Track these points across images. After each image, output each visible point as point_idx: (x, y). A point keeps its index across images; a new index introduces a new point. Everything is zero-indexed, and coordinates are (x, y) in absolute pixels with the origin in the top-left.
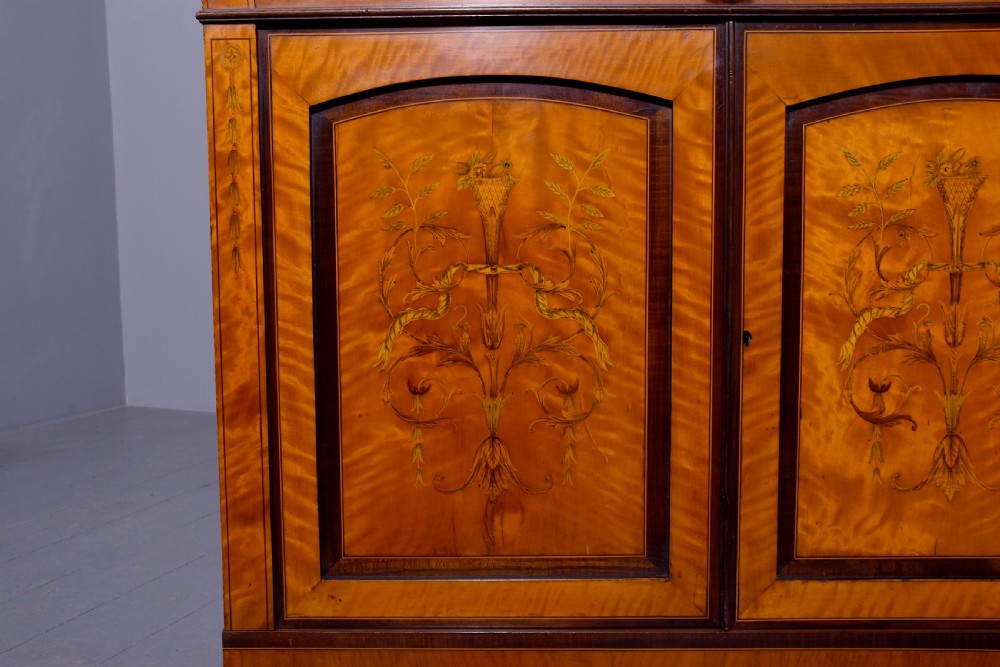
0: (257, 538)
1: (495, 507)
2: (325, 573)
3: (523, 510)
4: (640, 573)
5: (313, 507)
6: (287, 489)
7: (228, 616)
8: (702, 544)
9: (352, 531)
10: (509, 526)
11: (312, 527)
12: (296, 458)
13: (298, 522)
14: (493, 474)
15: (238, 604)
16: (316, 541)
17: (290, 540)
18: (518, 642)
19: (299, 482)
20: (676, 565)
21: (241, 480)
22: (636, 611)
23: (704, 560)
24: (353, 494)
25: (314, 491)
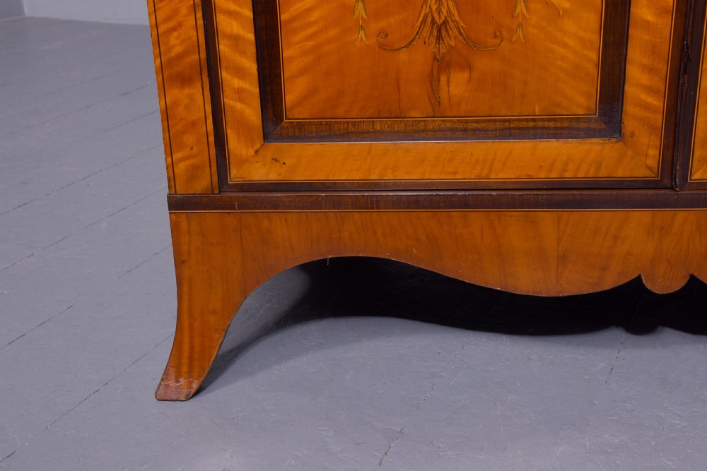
0: (195, 98)
1: (441, 65)
2: (266, 137)
3: (470, 68)
4: (589, 134)
5: (252, 67)
6: (224, 48)
7: (172, 180)
8: (657, 102)
9: (292, 93)
10: (456, 86)
11: (252, 87)
12: (230, 14)
13: (237, 83)
14: (440, 30)
15: (181, 168)
16: (256, 102)
17: (229, 101)
18: (464, 204)
19: (236, 40)
20: (629, 124)
21: (173, 39)
22: (585, 172)
23: (658, 119)
24: (292, 53)
25: (252, 50)
